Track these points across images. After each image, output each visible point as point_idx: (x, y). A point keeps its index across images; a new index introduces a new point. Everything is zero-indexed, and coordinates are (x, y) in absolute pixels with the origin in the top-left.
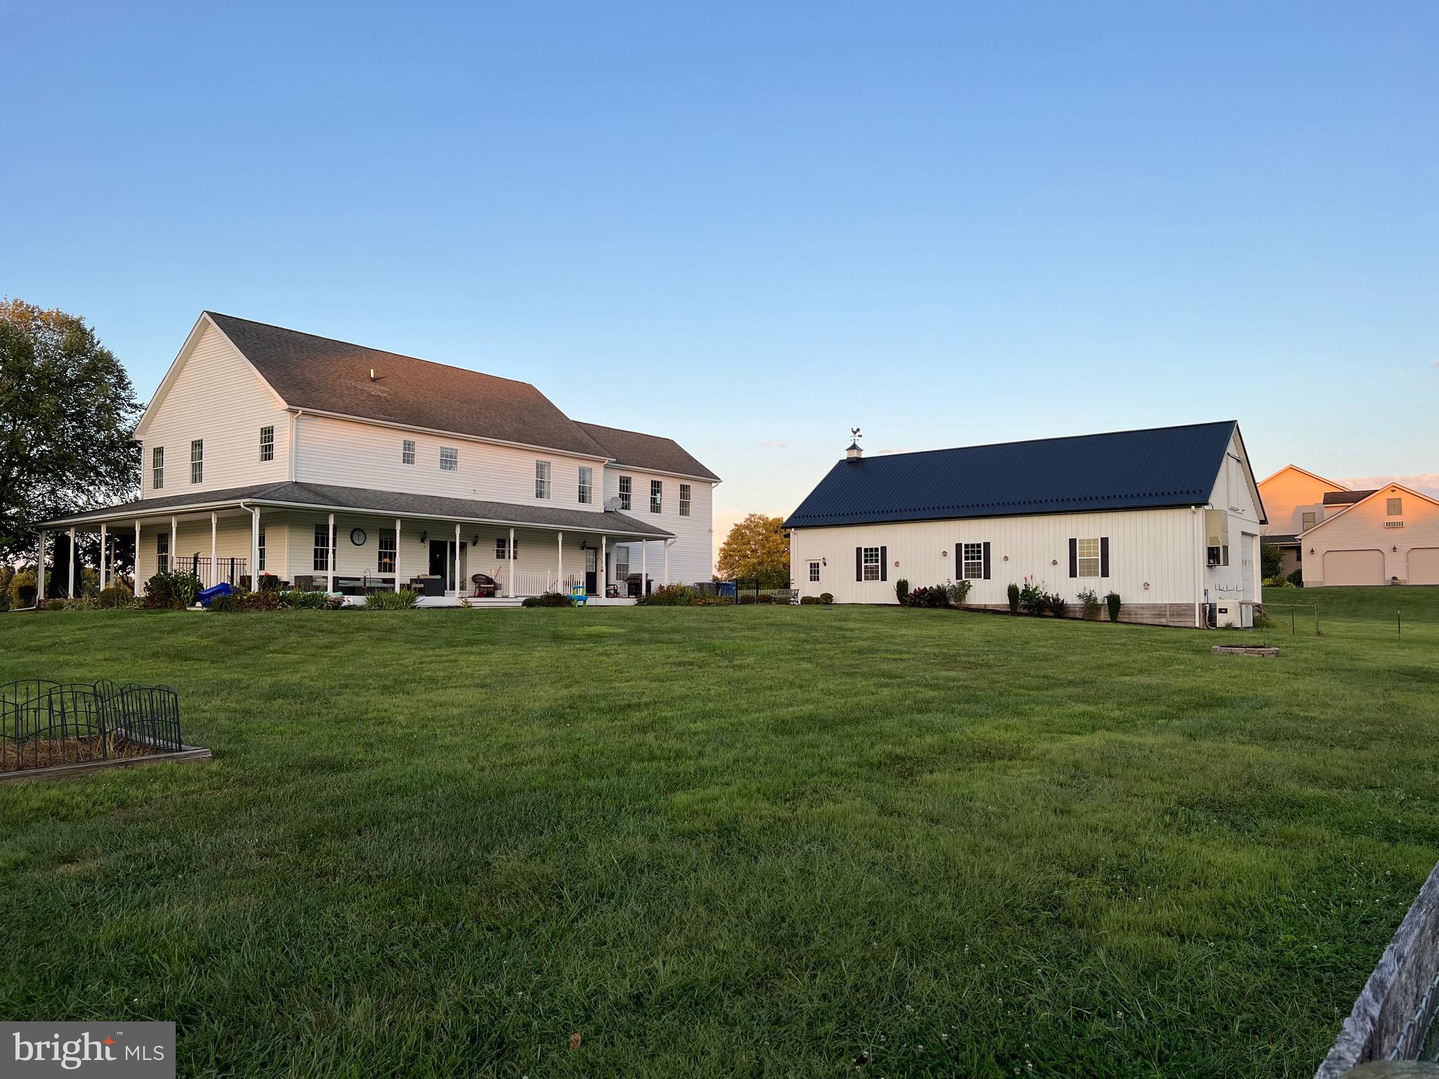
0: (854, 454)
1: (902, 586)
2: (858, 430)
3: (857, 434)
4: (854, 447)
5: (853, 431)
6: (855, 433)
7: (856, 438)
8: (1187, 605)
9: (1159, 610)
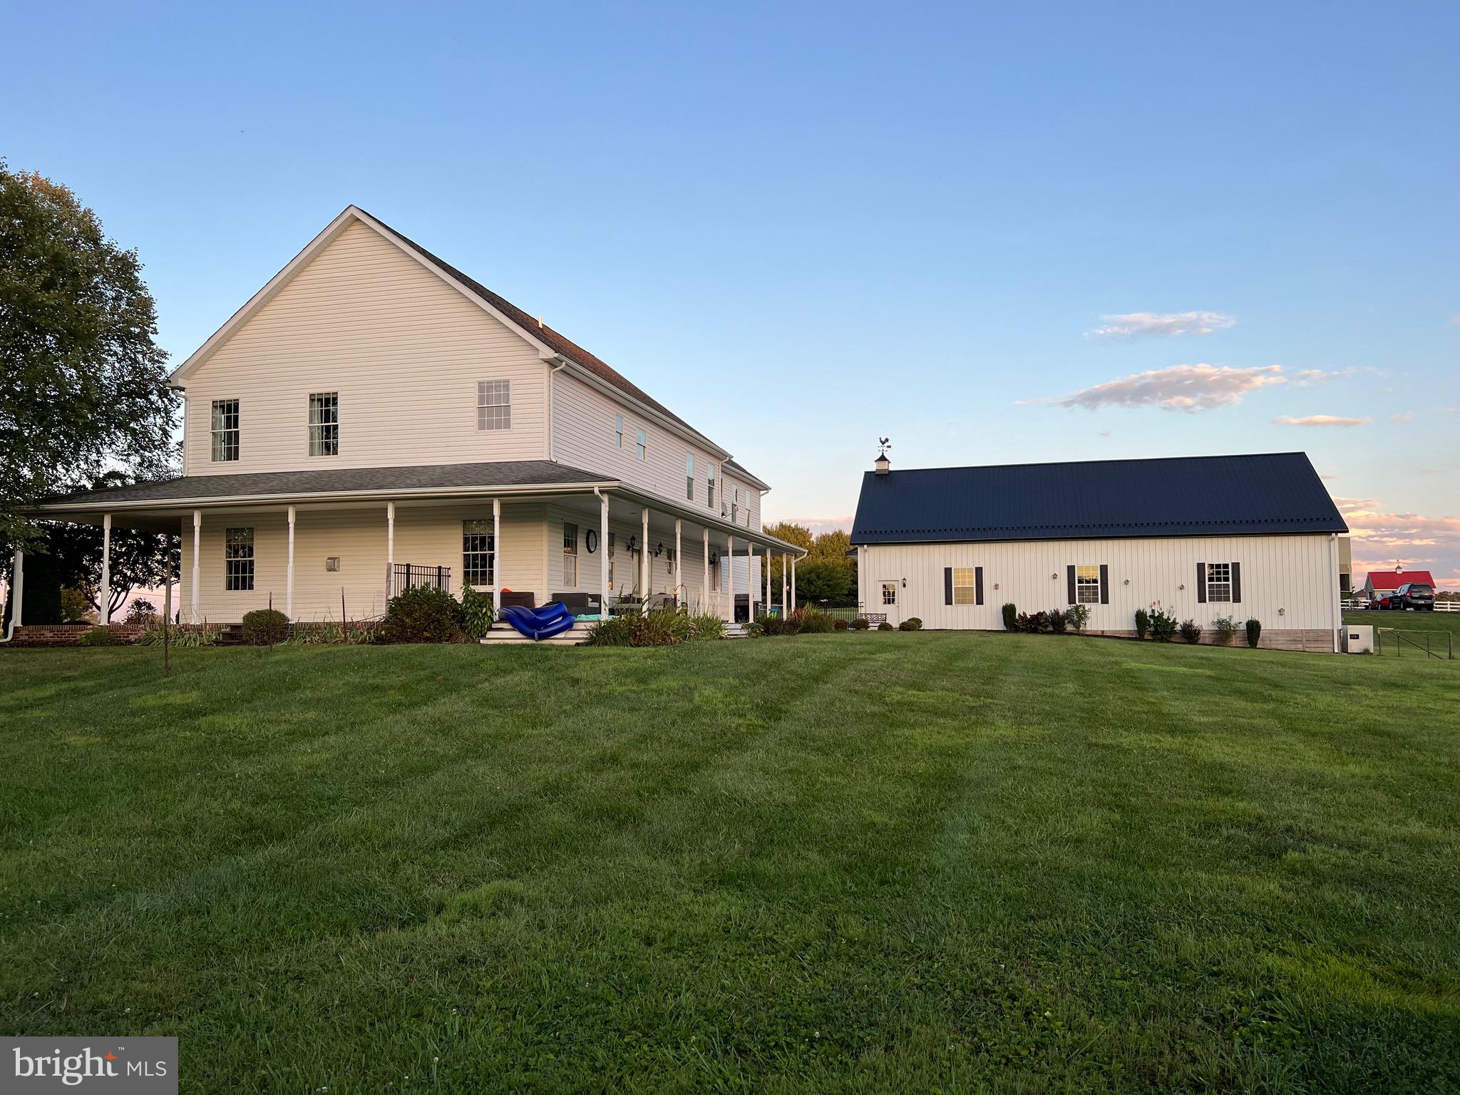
0: (883, 466)
1: (1008, 611)
2: (887, 440)
3: (886, 444)
4: (883, 458)
5: (881, 441)
6: (883, 443)
7: (885, 449)
8: (1325, 631)
9: (1294, 636)
